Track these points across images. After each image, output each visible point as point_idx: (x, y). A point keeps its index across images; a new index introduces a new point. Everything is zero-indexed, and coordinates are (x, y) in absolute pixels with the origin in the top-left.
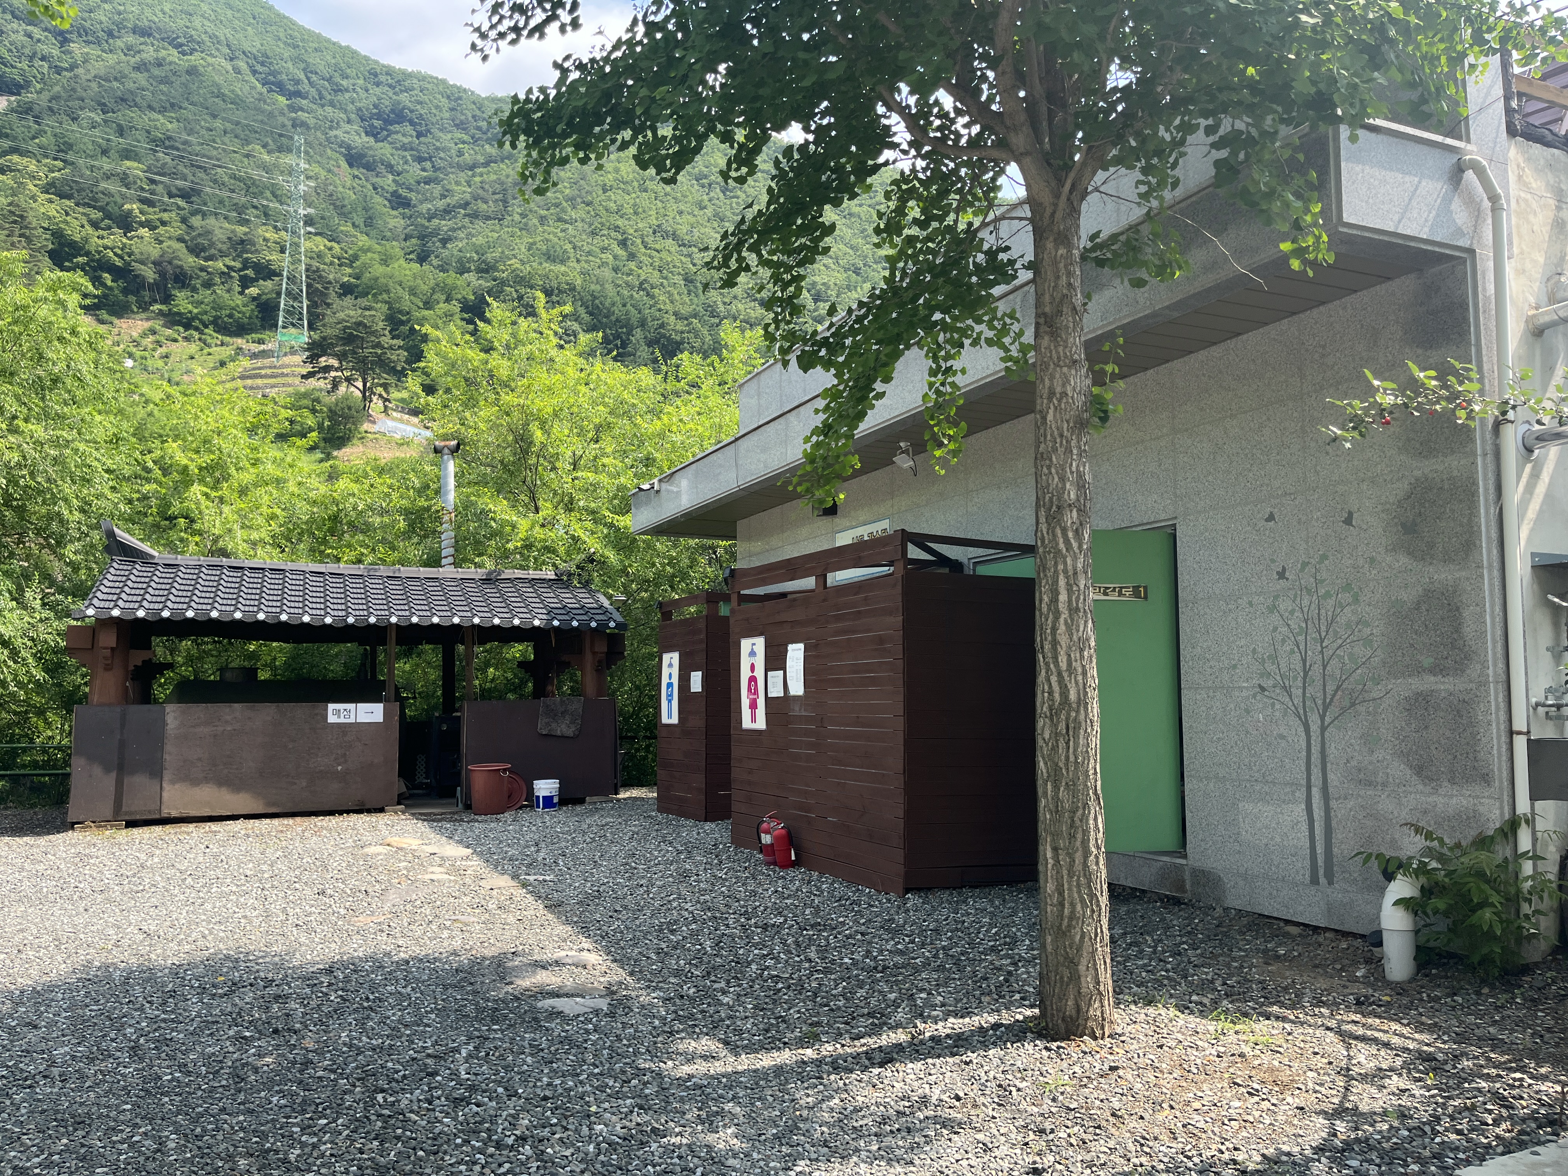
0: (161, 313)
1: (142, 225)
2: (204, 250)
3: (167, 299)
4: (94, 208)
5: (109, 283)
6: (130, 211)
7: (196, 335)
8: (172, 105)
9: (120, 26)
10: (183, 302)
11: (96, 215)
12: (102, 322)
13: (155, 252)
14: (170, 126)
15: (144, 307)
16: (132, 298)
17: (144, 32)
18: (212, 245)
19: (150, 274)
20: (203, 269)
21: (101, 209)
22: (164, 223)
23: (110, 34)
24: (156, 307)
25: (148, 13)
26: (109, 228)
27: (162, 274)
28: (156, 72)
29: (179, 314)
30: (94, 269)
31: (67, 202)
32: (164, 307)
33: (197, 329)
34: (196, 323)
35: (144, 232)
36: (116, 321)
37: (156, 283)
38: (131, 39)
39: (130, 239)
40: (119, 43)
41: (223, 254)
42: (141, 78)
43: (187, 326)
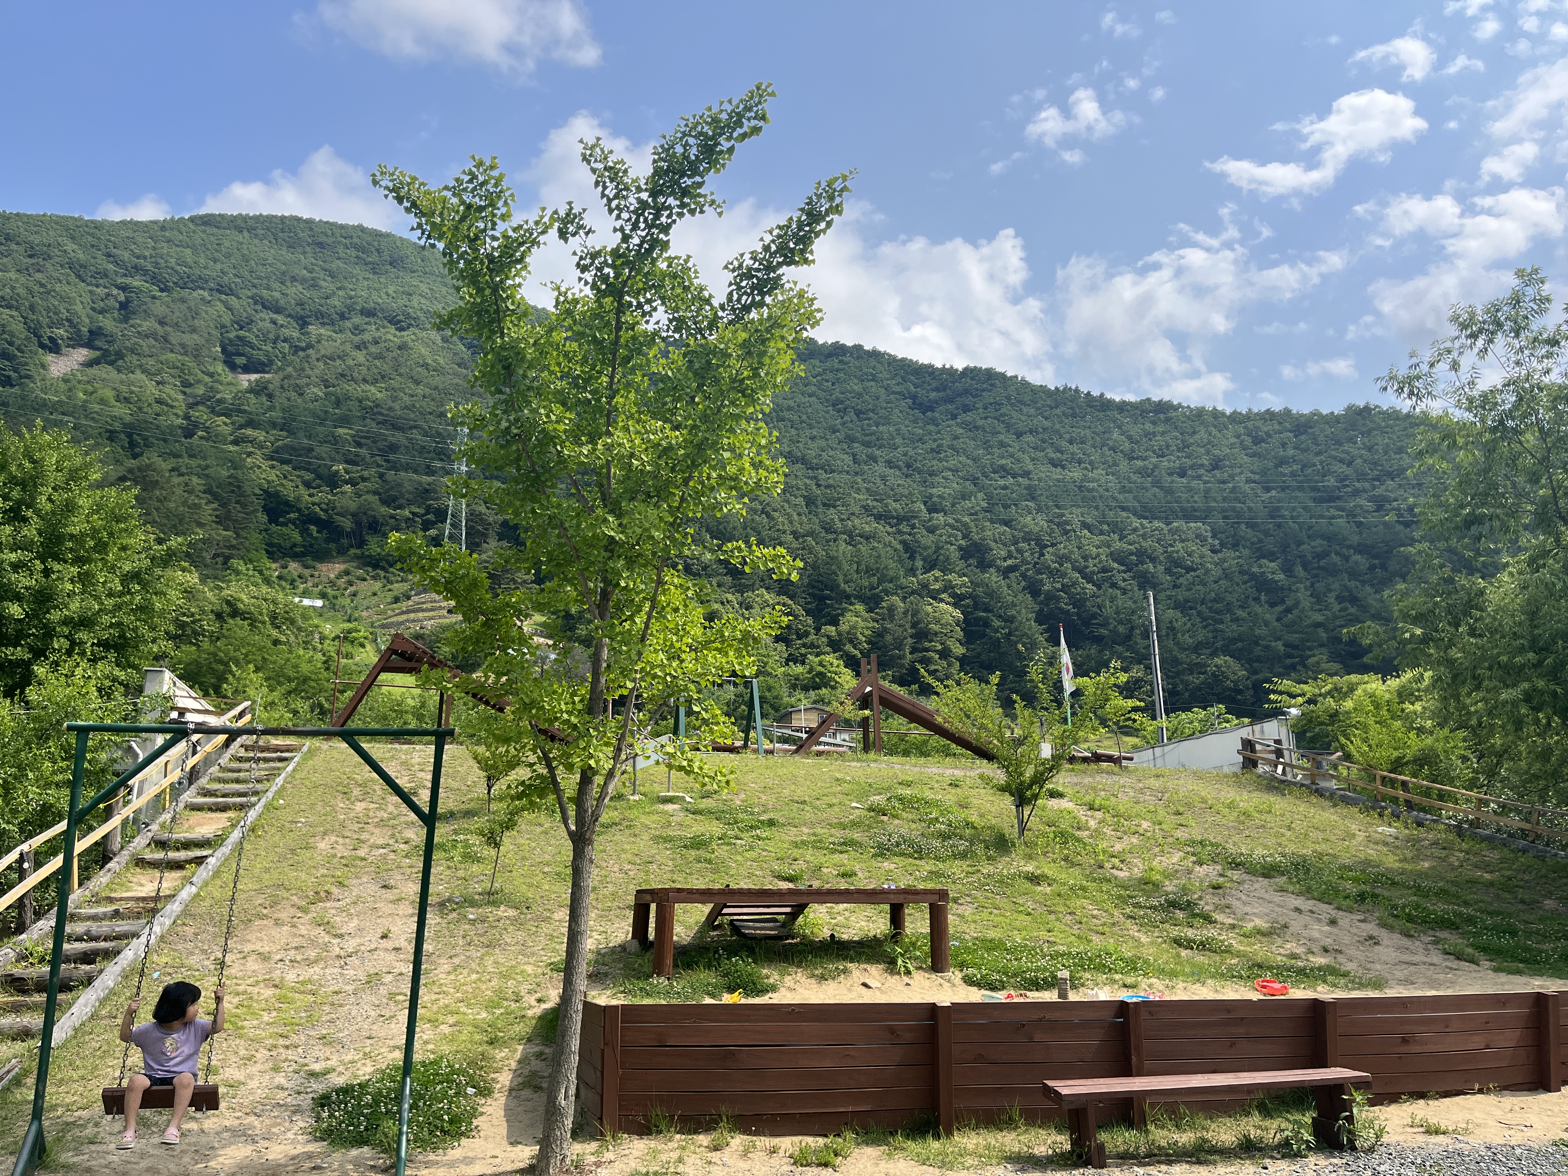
0: (357, 557)
1: (347, 482)
2: (394, 501)
3: (361, 544)
4: (308, 470)
5: (315, 534)
6: (337, 472)
7: (382, 574)
8: (383, 377)
9: (351, 309)
10: (373, 547)
11: (308, 476)
12: (307, 567)
13: (353, 506)
14: (379, 395)
15: (342, 552)
16: (332, 546)
17: (368, 313)
18: (402, 496)
19: (347, 524)
20: (392, 517)
21: (314, 471)
22: (364, 479)
23: (342, 317)
24: (353, 551)
25: (374, 297)
26: (319, 487)
27: (358, 523)
28: (373, 349)
29: (370, 556)
30: (304, 522)
31: (286, 467)
32: (358, 552)
33: (383, 568)
34: (383, 564)
35: (348, 488)
36: (318, 565)
37: (353, 532)
38: (357, 320)
39: (334, 495)
40: (348, 324)
41: (410, 503)
42: (360, 357)
43: (375, 566)
